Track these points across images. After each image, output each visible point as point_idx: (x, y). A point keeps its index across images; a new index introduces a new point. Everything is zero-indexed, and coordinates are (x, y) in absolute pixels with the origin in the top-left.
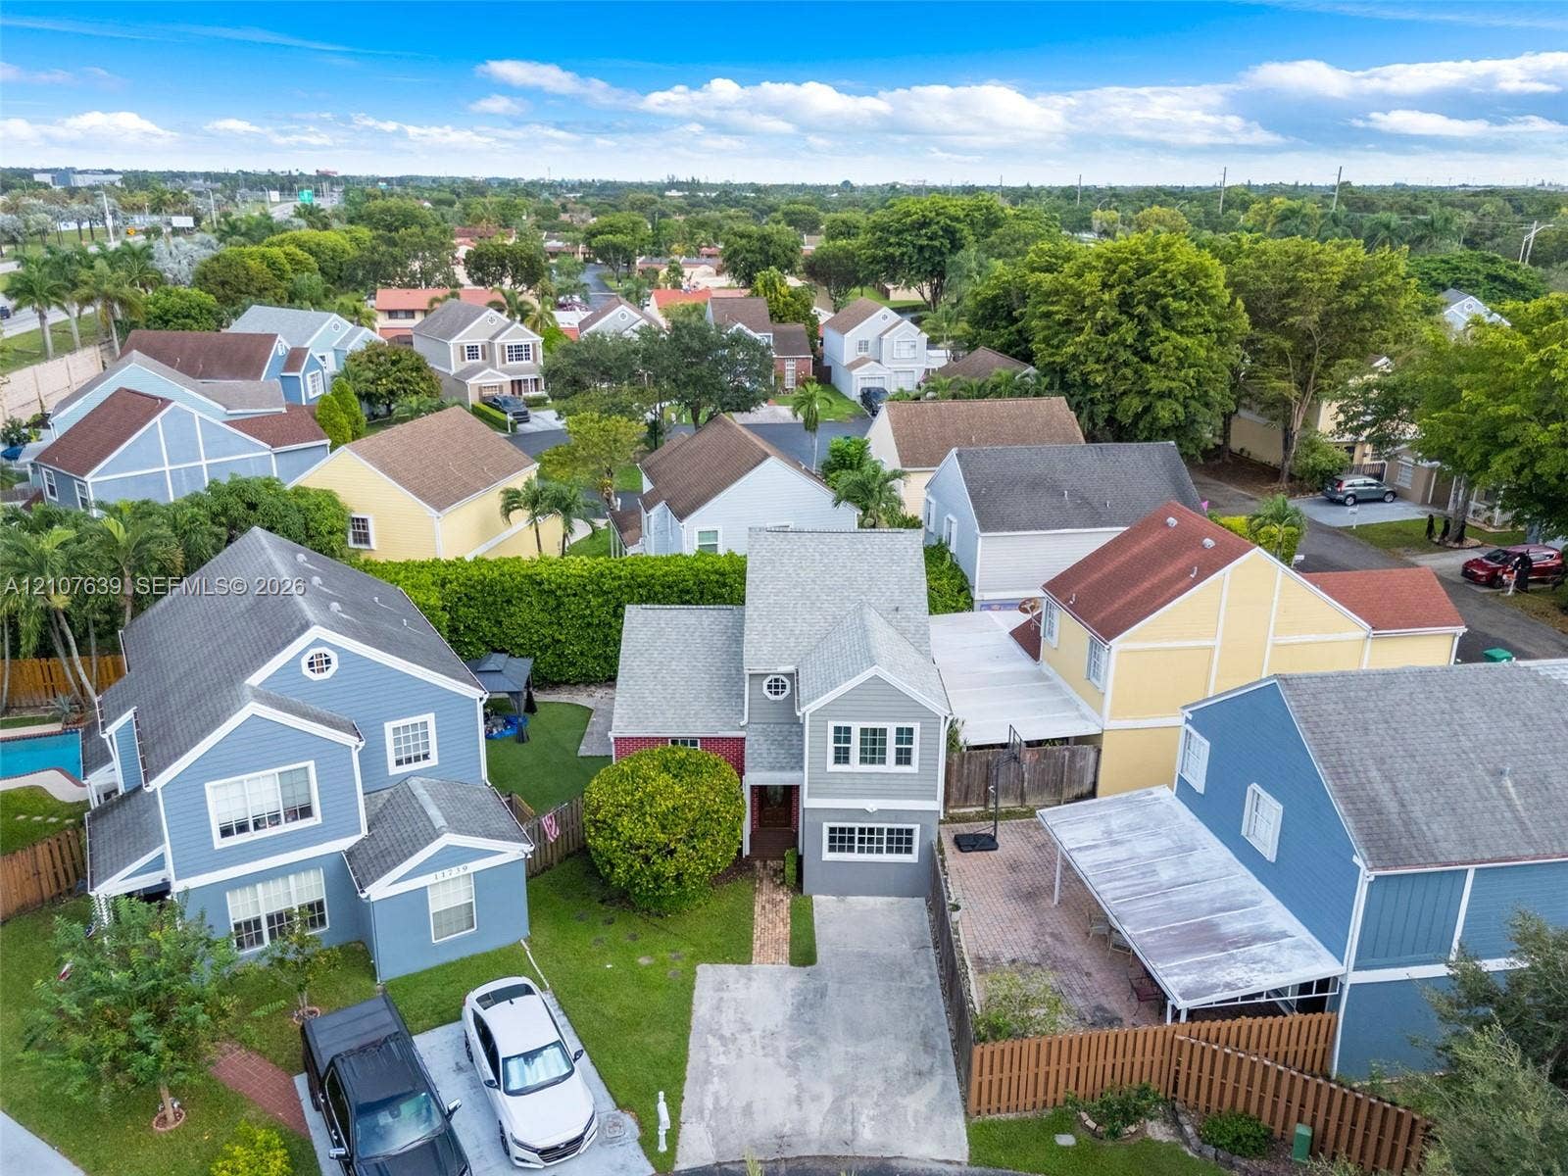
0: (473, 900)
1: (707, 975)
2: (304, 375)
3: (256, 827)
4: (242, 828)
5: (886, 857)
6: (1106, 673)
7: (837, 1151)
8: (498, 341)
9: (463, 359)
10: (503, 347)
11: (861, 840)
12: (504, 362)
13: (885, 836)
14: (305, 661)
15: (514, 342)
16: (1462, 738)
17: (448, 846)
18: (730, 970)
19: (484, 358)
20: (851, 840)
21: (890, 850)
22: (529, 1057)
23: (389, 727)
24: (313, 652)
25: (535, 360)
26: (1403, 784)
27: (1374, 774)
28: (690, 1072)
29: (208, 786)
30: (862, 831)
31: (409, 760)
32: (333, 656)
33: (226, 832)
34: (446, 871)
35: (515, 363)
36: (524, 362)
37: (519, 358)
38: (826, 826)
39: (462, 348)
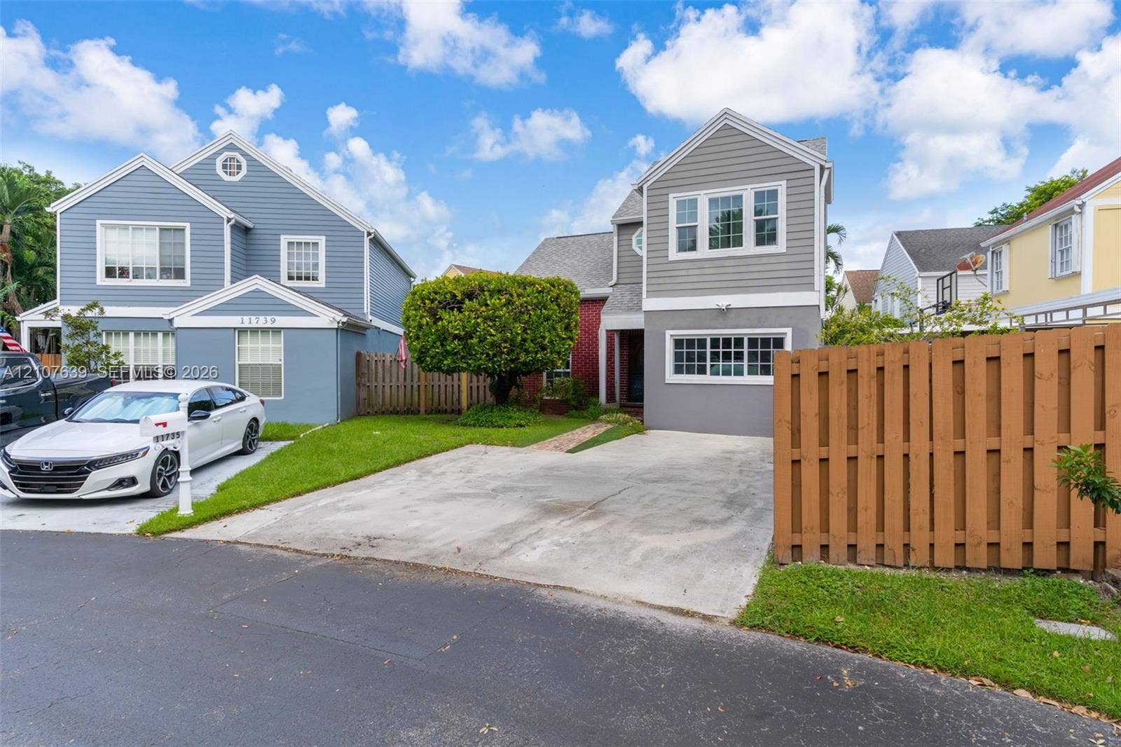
0: (282, 363)
3: (135, 277)
4: (124, 273)
5: (747, 379)
6: (1080, 243)
11: (715, 356)
13: (746, 350)
14: (219, 162)
17: (257, 291)
20: (702, 357)
21: (752, 371)
23: (284, 240)
24: (227, 154)
29: (99, 222)
30: (715, 343)
31: (299, 278)
32: (244, 163)
33: (110, 272)
34: (253, 318)
38: (669, 336)
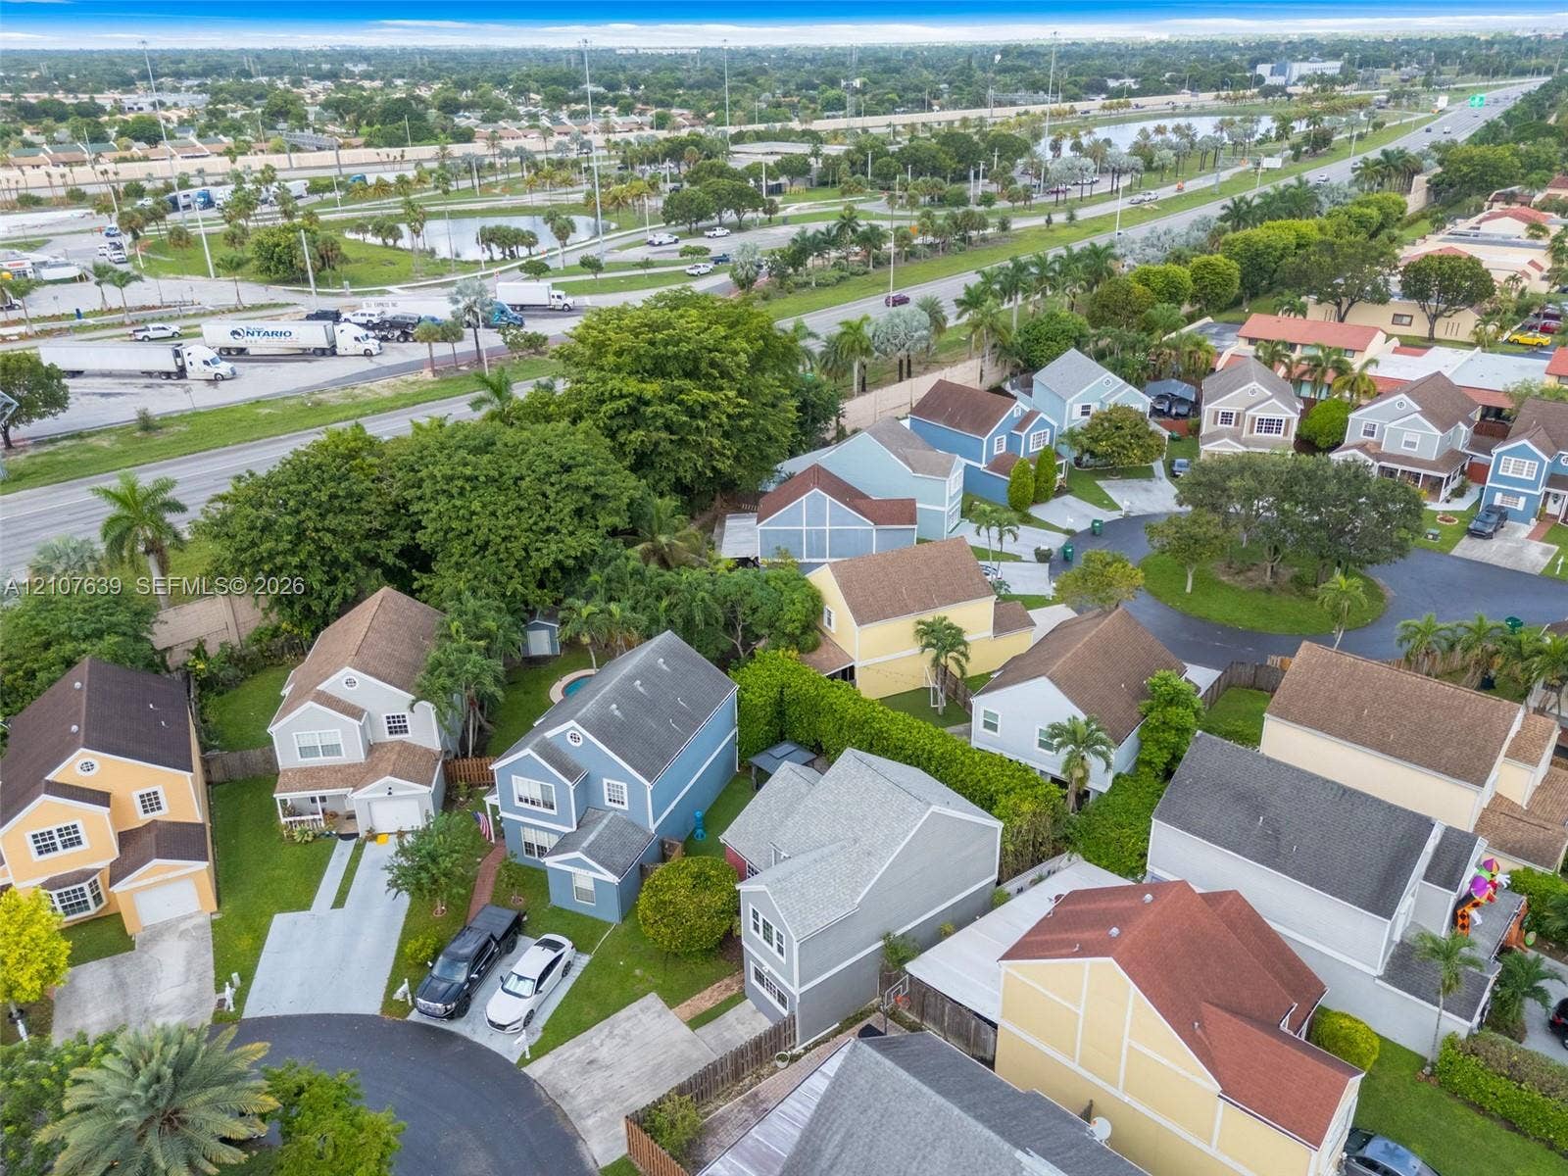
0: (593, 890)
1: (653, 1000)
2: (1028, 435)
4: (527, 801)
5: (776, 1004)
7: (572, 1118)
8: (1250, 413)
9: (1215, 423)
10: (1254, 418)
11: (767, 985)
12: (1251, 432)
13: (777, 991)
15: (1266, 416)
16: (915, 1164)
17: (579, 858)
18: (660, 1004)
19: (1237, 424)
20: (763, 981)
21: (778, 1001)
22: (520, 978)
23: (605, 781)
24: (572, 732)
25: (1285, 434)
26: (846, 1157)
27: (838, 1137)
28: (580, 1037)
31: (614, 801)
32: (581, 737)
33: (521, 799)
34: (580, 870)
35: (1263, 434)
36: (1273, 435)
37: (1269, 430)
38: (752, 963)
39: (1217, 413)
